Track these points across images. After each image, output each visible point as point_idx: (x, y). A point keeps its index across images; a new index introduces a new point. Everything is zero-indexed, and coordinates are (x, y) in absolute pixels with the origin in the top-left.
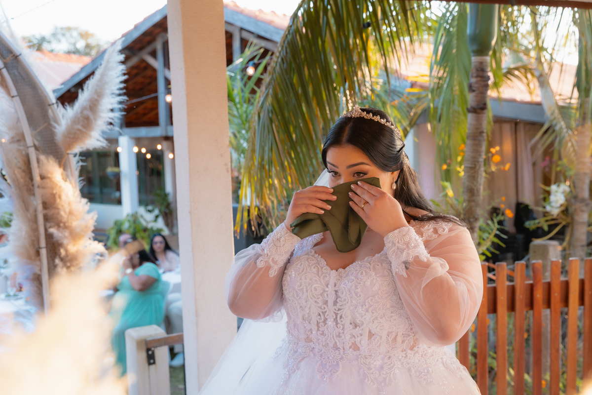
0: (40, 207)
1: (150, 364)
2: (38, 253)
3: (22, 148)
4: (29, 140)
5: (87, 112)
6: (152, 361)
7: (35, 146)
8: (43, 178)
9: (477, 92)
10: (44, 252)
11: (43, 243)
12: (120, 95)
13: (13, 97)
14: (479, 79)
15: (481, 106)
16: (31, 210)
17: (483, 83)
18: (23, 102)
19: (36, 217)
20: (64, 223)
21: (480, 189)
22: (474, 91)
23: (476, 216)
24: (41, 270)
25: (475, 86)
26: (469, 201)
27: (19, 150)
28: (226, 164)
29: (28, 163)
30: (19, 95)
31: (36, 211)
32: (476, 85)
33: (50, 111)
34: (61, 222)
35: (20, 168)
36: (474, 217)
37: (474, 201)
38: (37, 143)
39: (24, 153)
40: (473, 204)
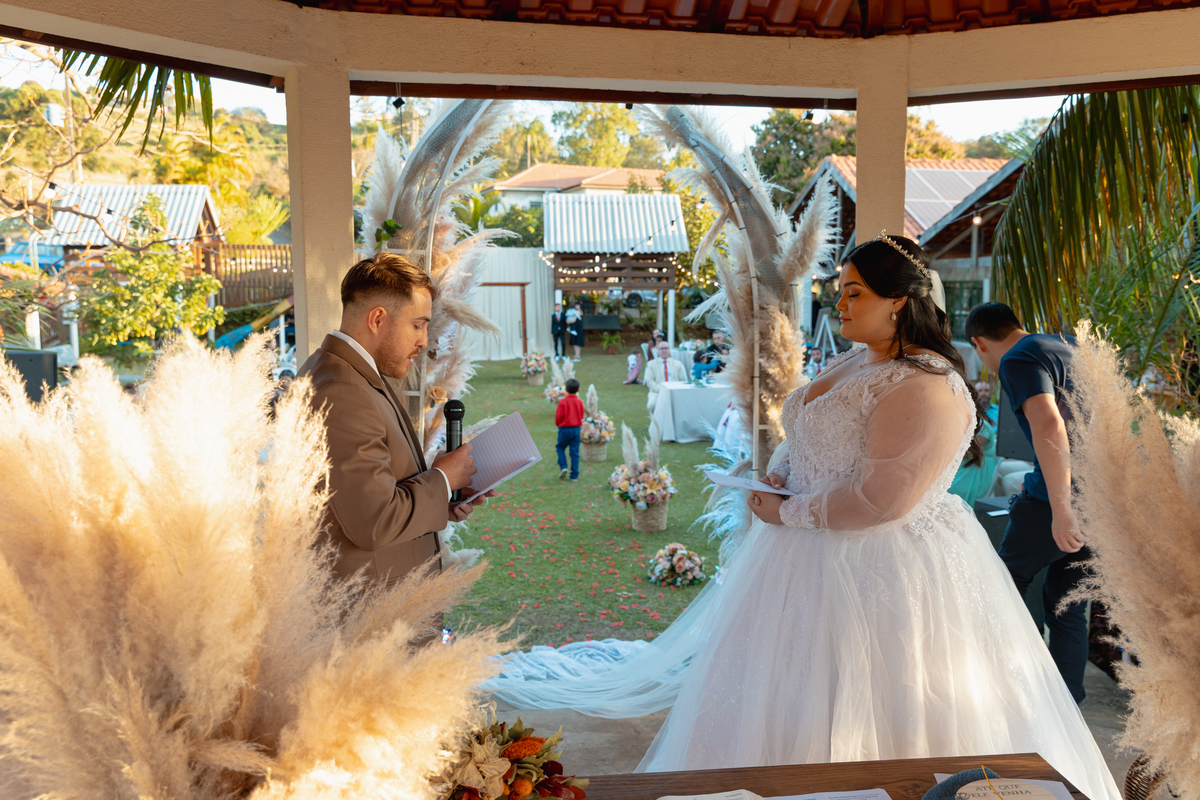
0: (757, 337)
2: (752, 383)
3: (746, 279)
4: (753, 271)
7: (757, 277)
8: (762, 308)
10: (757, 381)
11: (757, 373)
13: (740, 229)
16: (748, 338)
18: (751, 234)
19: (753, 346)
20: (776, 354)
24: (753, 398)
27: (743, 281)
29: (750, 293)
30: (746, 227)
31: (753, 339)
34: (772, 352)
35: (741, 297)
38: (759, 274)
39: (747, 283)
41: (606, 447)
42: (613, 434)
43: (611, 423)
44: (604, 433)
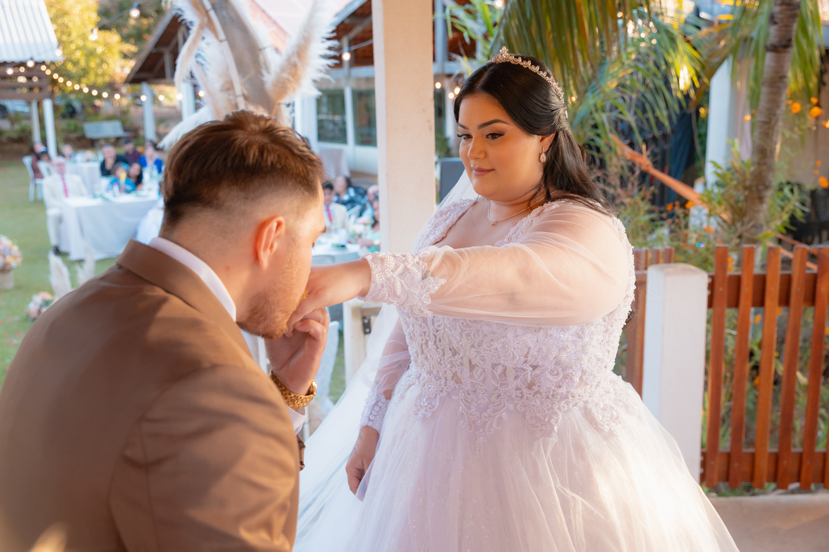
1: (365, 333)
3: (232, 97)
4: (239, 88)
5: (295, 59)
6: (367, 330)
9: (780, 25)
12: (329, 39)
13: (221, 41)
14: (784, 7)
15: (784, 43)
17: (789, 13)
18: (233, 47)
21: (775, 149)
22: (775, 23)
23: (767, 184)
25: (778, 17)
26: (759, 164)
27: (229, 101)
28: (429, 121)
30: (228, 39)
32: (780, 16)
33: (261, 57)
36: (764, 184)
37: (765, 164)
38: (246, 92)
39: (233, 103)
40: (764, 168)
41: (11, 275)
42: (19, 260)
43: (15, 249)
44: (9, 259)
